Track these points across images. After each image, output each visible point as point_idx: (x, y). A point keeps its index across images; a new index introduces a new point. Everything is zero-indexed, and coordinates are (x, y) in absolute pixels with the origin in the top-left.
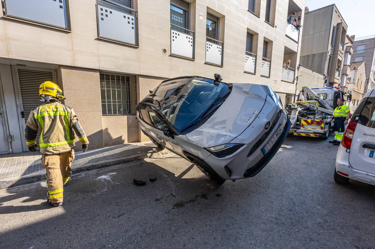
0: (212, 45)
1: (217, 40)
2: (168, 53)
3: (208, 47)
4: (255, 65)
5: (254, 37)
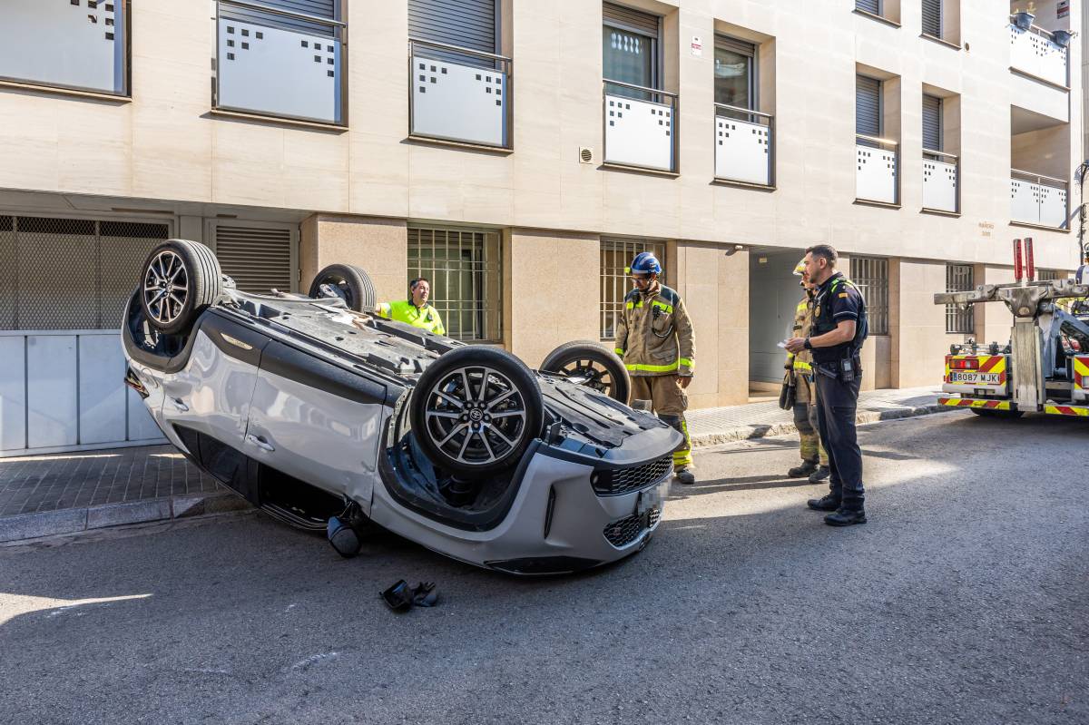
0: (734, 128)
1: (753, 109)
2: (597, 160)
3: (721, 134)
4: (897, 175)
5: (888, 88)
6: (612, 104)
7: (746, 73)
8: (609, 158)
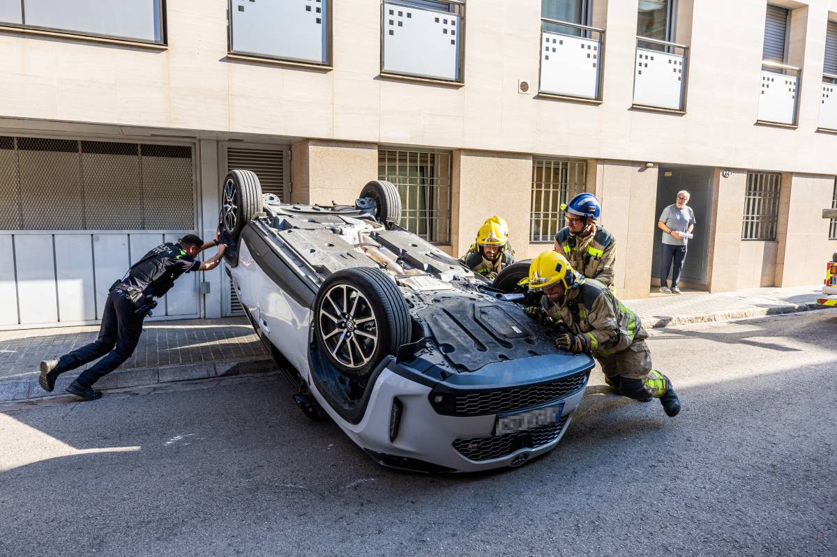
0: (652, 58)
1: (669, 40)
2: (533, 91)
3: (641, 65)
4: (797, 98)
5: (795, 17)
6: (548, 40)
7: (666, 6)
8: (543, 89)
